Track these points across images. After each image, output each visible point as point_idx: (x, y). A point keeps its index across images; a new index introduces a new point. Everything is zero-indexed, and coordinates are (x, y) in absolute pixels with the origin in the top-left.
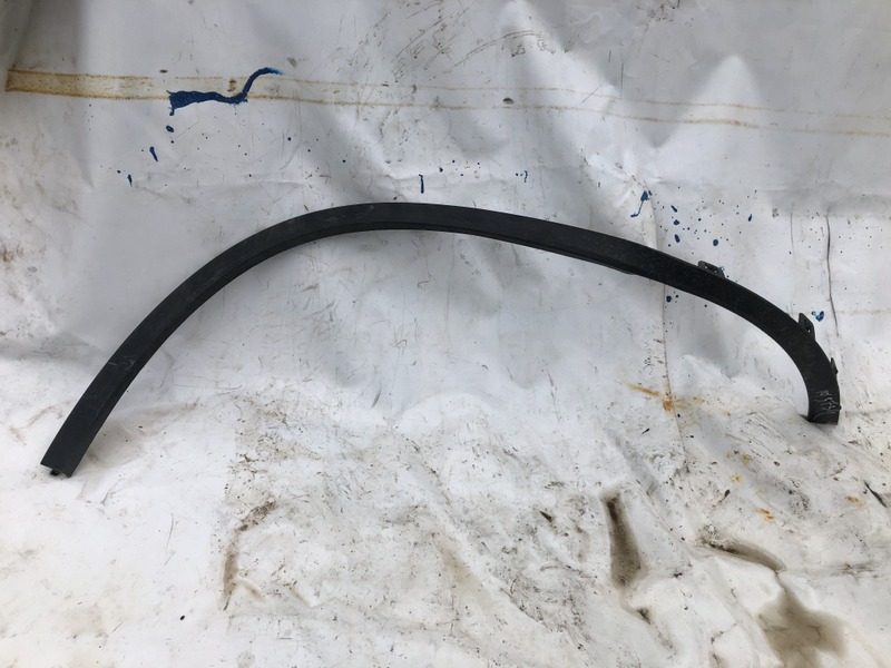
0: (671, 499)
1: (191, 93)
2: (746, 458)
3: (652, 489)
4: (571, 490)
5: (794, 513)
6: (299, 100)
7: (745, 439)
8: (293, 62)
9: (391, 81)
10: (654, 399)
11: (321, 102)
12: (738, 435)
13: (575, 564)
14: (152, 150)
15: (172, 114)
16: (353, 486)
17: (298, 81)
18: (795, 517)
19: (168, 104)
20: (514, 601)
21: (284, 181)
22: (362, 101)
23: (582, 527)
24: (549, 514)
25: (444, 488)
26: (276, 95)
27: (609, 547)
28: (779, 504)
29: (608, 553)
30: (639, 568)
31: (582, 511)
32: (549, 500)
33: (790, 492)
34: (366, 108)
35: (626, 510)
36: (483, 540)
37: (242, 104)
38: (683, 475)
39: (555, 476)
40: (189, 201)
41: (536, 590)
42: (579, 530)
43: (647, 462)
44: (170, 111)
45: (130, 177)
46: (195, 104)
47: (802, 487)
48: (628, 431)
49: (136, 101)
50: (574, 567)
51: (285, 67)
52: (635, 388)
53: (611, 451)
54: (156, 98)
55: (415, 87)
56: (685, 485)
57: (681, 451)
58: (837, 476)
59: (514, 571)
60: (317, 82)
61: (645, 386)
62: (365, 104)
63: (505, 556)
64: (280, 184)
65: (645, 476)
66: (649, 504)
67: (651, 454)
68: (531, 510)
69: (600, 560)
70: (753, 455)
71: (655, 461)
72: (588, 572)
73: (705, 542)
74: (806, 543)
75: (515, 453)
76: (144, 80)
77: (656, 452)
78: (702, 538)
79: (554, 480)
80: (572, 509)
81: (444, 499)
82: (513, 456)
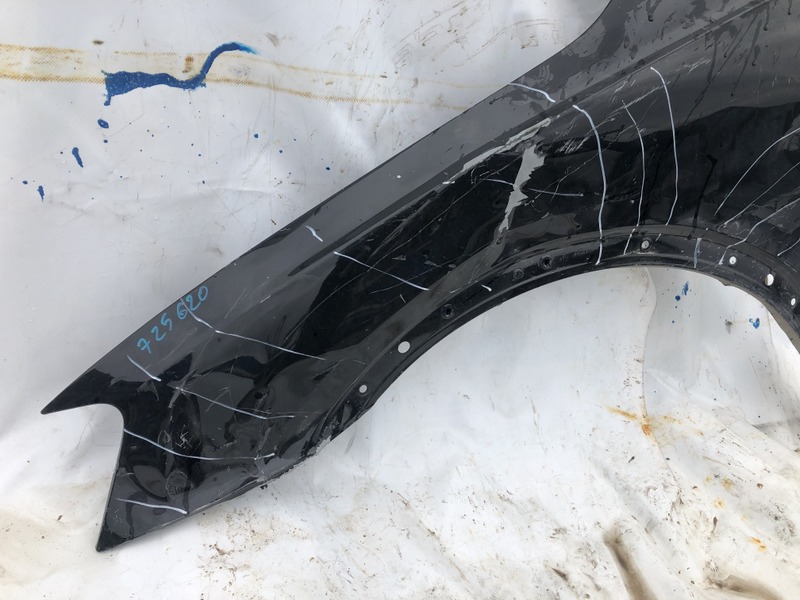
0: (674, 537)
1: (135, 74)
2: (727, 483)
3: (651, 526)
4: (575, 537)
5: (781, 538)
6: (275, 88)
7: (725, 462)
8: (273, 39)
9: (390, 71)
10: (632, 423)
11: (307, 95)
12: (716, 458)
14: (75, 152)
15: (107, 103)
16: (354, 570)
17: (277, 65)
18: (783, 543)
19: (103, 89)
21: (244, 189)
22: (359, 97)
23: (599, 583)
24: (562, 570)
25: (450, 554)
26: (243, 78)
28: (765, 530)
31: (594, 563)
32: (559, 553)
33: (776, 518)
34: (363, 106)
35: (633, 554)
37: (199, 90)
39: (556, 522)
40: (124, 218)
42: (598, 588)
43: (642, 496)
44: (105, 99)
45: (41, 190)
46: (140, 89)
47: (787, 513)
48: (614, 460)
49: (55, 84)
51: (262, 45)
52: (614, 411)
53: (601, 483)
54: (86, 80)
55: (416, 80)
56: (681, 519)
57: (673, 482)
60: (306, 69)
61: (624, 408)
62: (362, 100)
64: (240, 192)
65: (641, 512)
66: (651, 543)
67: (643, 486)
68: (543, 568)
70: (734, 479)
71: (650, 494)
73: (711, 582)
75: (510, 497)
76: (71, 55)
77: (648, 485)
78: (708, 578)
79: (556, 527)
80: (582, 561)
81: (457, 570)
82: (510, 501)
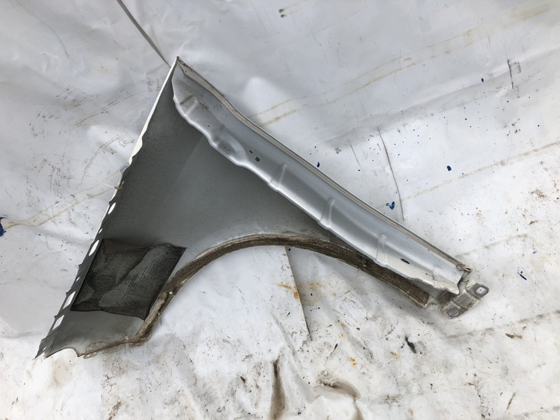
2: (343, 325)
4: (255, 360)
5: (368, 359)
7: (342, 313)
9: (58, 199)
10: (289, 291)
12: (338, 309)
13: (252, 410)
18: (368, 362)
22: (52, 216)
23: (259, 384)
24: (244, 377)
25: (195, 371)
27: (271, 395)
29: (270, 399)
30: (284, 407)
31: (259, 374)
32: (245, 369)
33: (364, 348)
35: (281, 368)
36: (207, 407)
39: (248, 351)
42: (257, 387)
43: (290, 336)
47: (369, 346)
48: (281, 315)
50: (252, 413)
53: (275, 327)
55: (72, 195)
56: (310, 349)
58: (389, 336)
60: (24, 219)
61: (285, 283)
62: (54, 217)
63: (219, 414)
66: (293, 361)
67: (291, 331)
68: (236, 376)
69: (266, 406)
70: (346, 324)
71: (293, 336)
72: (259, 414)
73: (321, 382)
74: (371, 381)
77: (294, 330)
78: (320, 380)
79: (247, 354)
80: (254, 373)
81: (194, 381)
82: (228, 342)
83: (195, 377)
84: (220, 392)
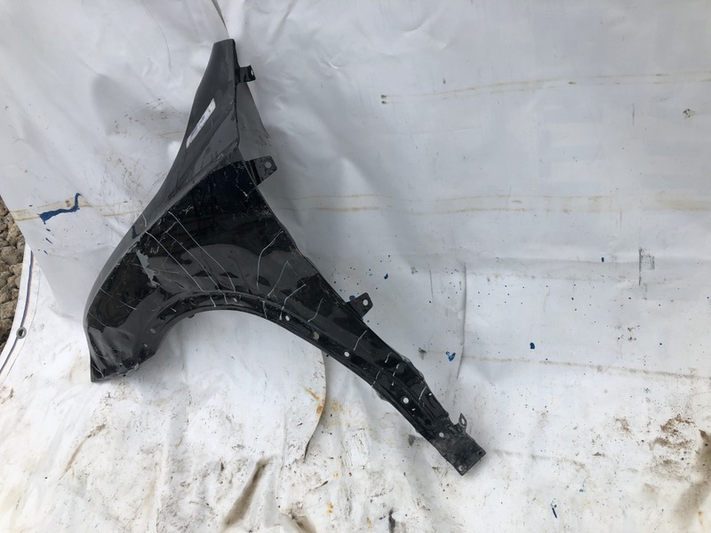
1: (49, 212)
4: (245, 453)
7: (346, 449)
9: (128, 199)
13: (212, 502)
14: (47, 239)
15: (45, 224)
16: (144, 424)
19: (41, 220)
20: (158, 519)
23: (233, 480)
24: (224, 466)
25: (186, 433)
27: (237, 498)
29: (234, 501)
30: (242, 517)
31: (239, 470)
32: (230, 457)
33: (348, 499)
36: (174, 475)
37: (79, 211)
38: (300, 463)
39: (243, 441)
40: (76, 259)
41: (176, 515)
42: (230, 482)
43: (287, 447)
44: (44, 222)
45: (45, 252)
46: (53, 217)
47: (353, 500)
48: (293, 421)
50: (210, 505)
52: (307, 390)
53: (281, 431)
54: (34, 218)
56: (298, 471)
58: (375, 499)
59: (175, 499)
61: (313, 391)
62: (118, 214)
63: (180, 488)
66: (277, 475)
67: (291, 442)
68: (218, 460)
69: (226, 507)
72: (215, 511)
73: (290, 513)
75: (232, 419)
76: (25, 211)
77: (294, 442)
78: (291, 510)
79: (240, 444)
80: (235, 466)
81: (179, 441)
82: (230, 420)
83: (181, 439)
84: (195, 466)
